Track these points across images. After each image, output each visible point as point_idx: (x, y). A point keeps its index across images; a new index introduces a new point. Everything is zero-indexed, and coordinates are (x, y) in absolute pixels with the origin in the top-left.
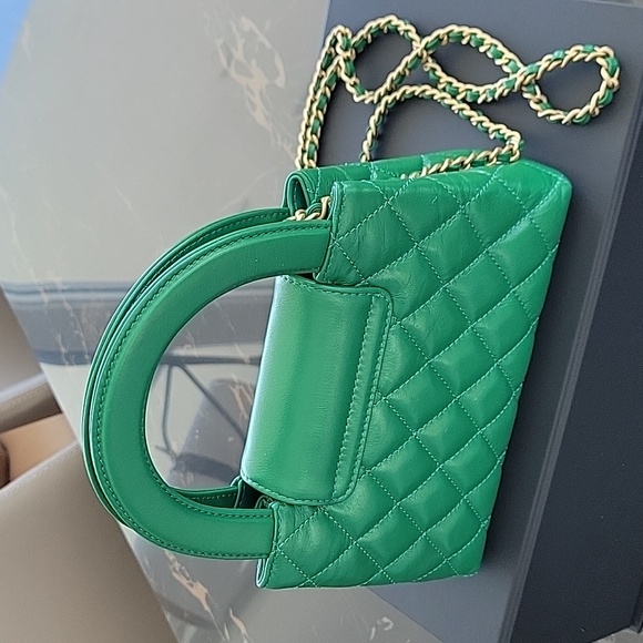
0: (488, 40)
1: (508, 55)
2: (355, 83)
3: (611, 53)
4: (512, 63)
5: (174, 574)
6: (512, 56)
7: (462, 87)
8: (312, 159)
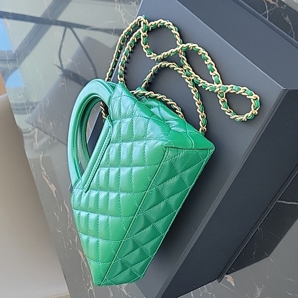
0: (210, 61)
1: (216, 72)
2: (147, 48)
3: (259, 99)
4: (217, 76)
5: (44, 176)
6: (218, 74)
7: (194, 75)
8: (122, 77)
